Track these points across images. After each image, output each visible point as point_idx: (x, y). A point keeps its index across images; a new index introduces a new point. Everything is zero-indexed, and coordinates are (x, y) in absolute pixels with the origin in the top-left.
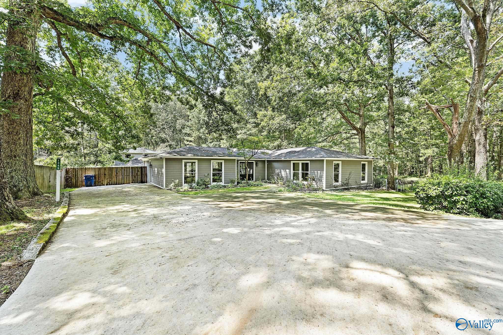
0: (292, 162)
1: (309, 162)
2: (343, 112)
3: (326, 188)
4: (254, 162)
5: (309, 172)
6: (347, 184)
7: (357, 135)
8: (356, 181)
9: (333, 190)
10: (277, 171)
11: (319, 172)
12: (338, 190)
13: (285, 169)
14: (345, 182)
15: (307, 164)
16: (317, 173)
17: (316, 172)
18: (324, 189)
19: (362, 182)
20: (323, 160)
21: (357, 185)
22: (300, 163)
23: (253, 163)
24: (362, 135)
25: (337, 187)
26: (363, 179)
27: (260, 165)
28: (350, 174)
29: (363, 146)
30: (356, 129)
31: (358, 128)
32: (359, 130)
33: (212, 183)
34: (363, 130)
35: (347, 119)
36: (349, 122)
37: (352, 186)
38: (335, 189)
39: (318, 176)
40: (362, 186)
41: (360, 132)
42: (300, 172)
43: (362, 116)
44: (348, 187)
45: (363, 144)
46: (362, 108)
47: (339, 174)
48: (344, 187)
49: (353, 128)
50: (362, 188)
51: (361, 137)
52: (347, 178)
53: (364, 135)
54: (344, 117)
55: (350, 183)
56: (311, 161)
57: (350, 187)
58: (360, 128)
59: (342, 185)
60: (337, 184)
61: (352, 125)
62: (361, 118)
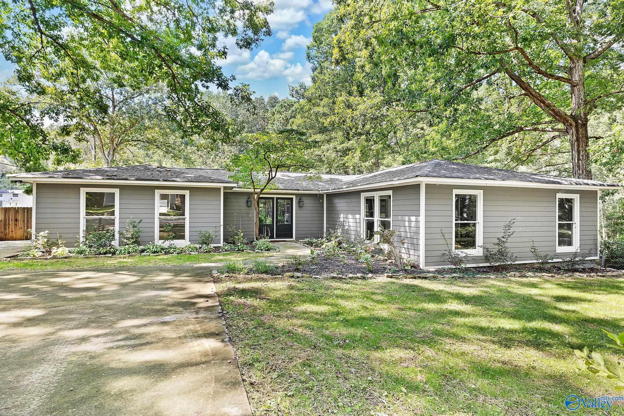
0: (363, 196)
1: (390, 193)
3: (427, 263)
4: (294, 197)
5: (391, 219)
6: (501, 254)
7: (566, 132)
8: (533, 247)
10: (342, 218)
11: (413, 218)
13: (354, 213)
14: (495, 249)
16: (410, 221)
17: (406, 218)
18: (421, 266)
19: (561, 249)
21: (538, 257)
22: (376, 196)
23: (292, 199)
26: (566, 240)
28: (509, 226)
29: (581, 157)
30: (560, 116)
31: (566, 115)
32: (571, 121)
33: (159, 243)
34: (581, 119)
35: (534, 93)
36: (540, 100)
37: (517, 260)
38: (454, 267)
39: (410, 230)
40: (552, 261)
41: (574, 123)
42: (377, 218)
43: (577, 85)
44: (502, 264)
45: (581, 154)
46: (577, 65)
47: (477, 225)
48: (492, 262)
49: (554, 116)
50: (557, 267)
51: (575, 138)
52: (501, 239)
53: (584, 132)
54: (526, 88)
55: (510, 250)
56: (395, 189)
57: (509, 263)
58: (574, 114)
59: (486, 258)
60: (459, 253)
61: (548, 107)
62: (576, 89)
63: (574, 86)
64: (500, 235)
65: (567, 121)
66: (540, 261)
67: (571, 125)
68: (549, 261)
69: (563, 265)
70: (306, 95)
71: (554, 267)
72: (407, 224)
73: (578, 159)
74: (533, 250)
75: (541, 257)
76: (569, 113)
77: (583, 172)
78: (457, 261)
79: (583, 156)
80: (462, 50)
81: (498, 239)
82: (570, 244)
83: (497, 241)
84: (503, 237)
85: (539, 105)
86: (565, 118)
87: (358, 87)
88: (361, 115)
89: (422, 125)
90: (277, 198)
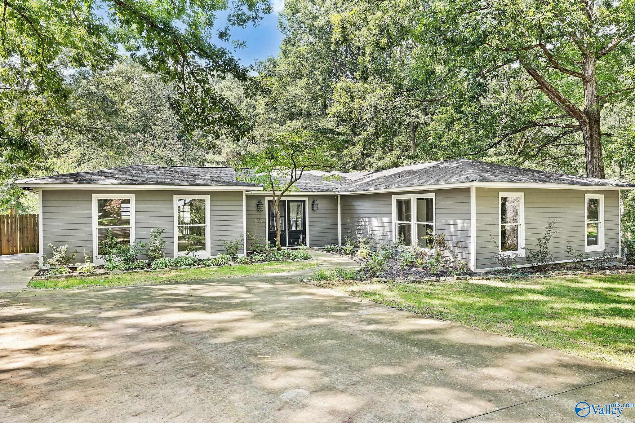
0: (395, 198)
1: (433, 196)
2: (540, 73)
3: (478, 266)
4: (307, 199)
5: (434, 223)
6: (543, 255)
7: (580, 128)
8: (569, 247)
9: (496, 273)
10: (363, 222)
11: (459, 222)
12: (511, 272)
13: (380, 216)
14: (536, 250)
15: (429, 202)
16: (455, 225)
17: (452, 222)
18: (473, 269)
19: (590, 249)
20: (468, 190)
21: (573, 256)
22: (414, 198)
23: (304, 202)
24: (591, 127)
25: (509, 262)
26: (593, 240)
27: (322, 205)
28: (550, 227)
29: (595, 155)
30: (575, 112)
31: (580, 111)
32: (584, 117)
33: (178, 254)
34: (594, 115)
35: (550, 88)
36: (556, 95)
37: (557, 260)
38: (504, 268)
39: (456, 233)
40: (587, 260)
41: (587, 120)
42: (414, 222)
43: (590, 80)
44: (544, 264)
45: (595, 151)
46: (590, 60)
47: (519, 227)
48: (534, 262)
49: (568, 111)
50: (587, 266)
51: (588, 135)
52: (542, 240)
53: (597, 129)
54: (543, 83)
55: (550, 251)
56: (438, 192)
57: (550, 263)
58: (587, 110)
59: (528, 259)
60: (510, 254)
61: (563, 102)
62: (589, 85)
63: (587, 82)
64: (541, 236)
65: (582, 118)
66: (576, 260)
67: (585, 122)
68: (584, 260)
69: (593, 263)
70: (277, 71)
71: (584, 266)
72: (452, 227)
73: (591, 157)
74: (569, 250)
75: (576, 257)
76: (582, 108)
77: (596, 169)
78: (506, 263)
79: (596, 153)
80: (491, 46)
81: (539, 240)
82: (595, 243)
83: (538, 242)
84: (543, 238)
85: (553, 100)
86: (580, 115)
87: (363, 72)
88: (371, 107)
89: (417, 112)
90: (289, 201)
